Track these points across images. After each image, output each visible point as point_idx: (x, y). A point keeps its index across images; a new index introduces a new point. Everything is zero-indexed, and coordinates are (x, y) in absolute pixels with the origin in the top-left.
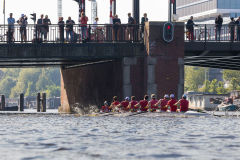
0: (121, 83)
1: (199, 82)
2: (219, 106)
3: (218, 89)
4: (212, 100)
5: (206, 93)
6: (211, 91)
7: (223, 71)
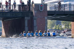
0: (24, 26)
1: (53, 26)
2: (60, 34)
3: (60, 28)
4: (57, 32)
5: (56, 30)
6: (57, 29)
7: (62, 21)
